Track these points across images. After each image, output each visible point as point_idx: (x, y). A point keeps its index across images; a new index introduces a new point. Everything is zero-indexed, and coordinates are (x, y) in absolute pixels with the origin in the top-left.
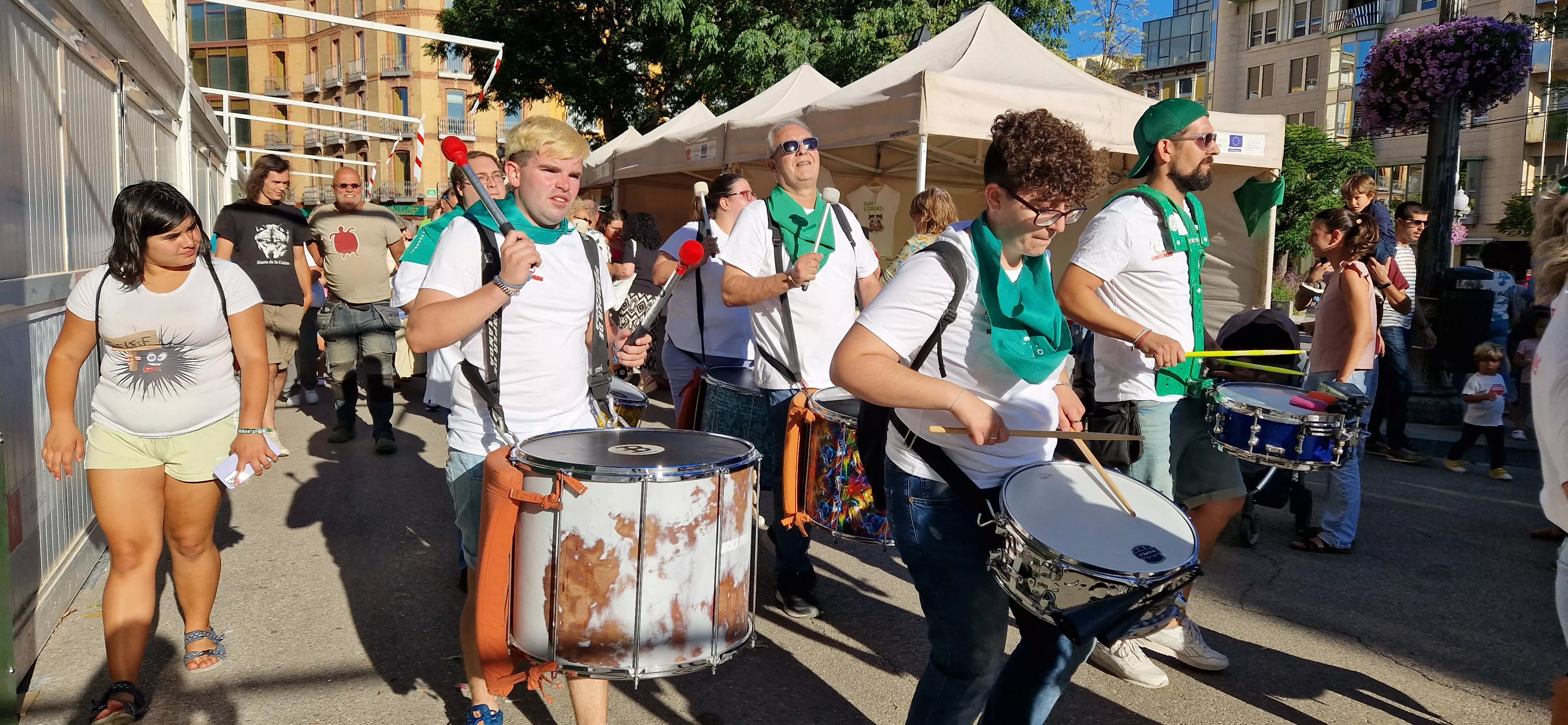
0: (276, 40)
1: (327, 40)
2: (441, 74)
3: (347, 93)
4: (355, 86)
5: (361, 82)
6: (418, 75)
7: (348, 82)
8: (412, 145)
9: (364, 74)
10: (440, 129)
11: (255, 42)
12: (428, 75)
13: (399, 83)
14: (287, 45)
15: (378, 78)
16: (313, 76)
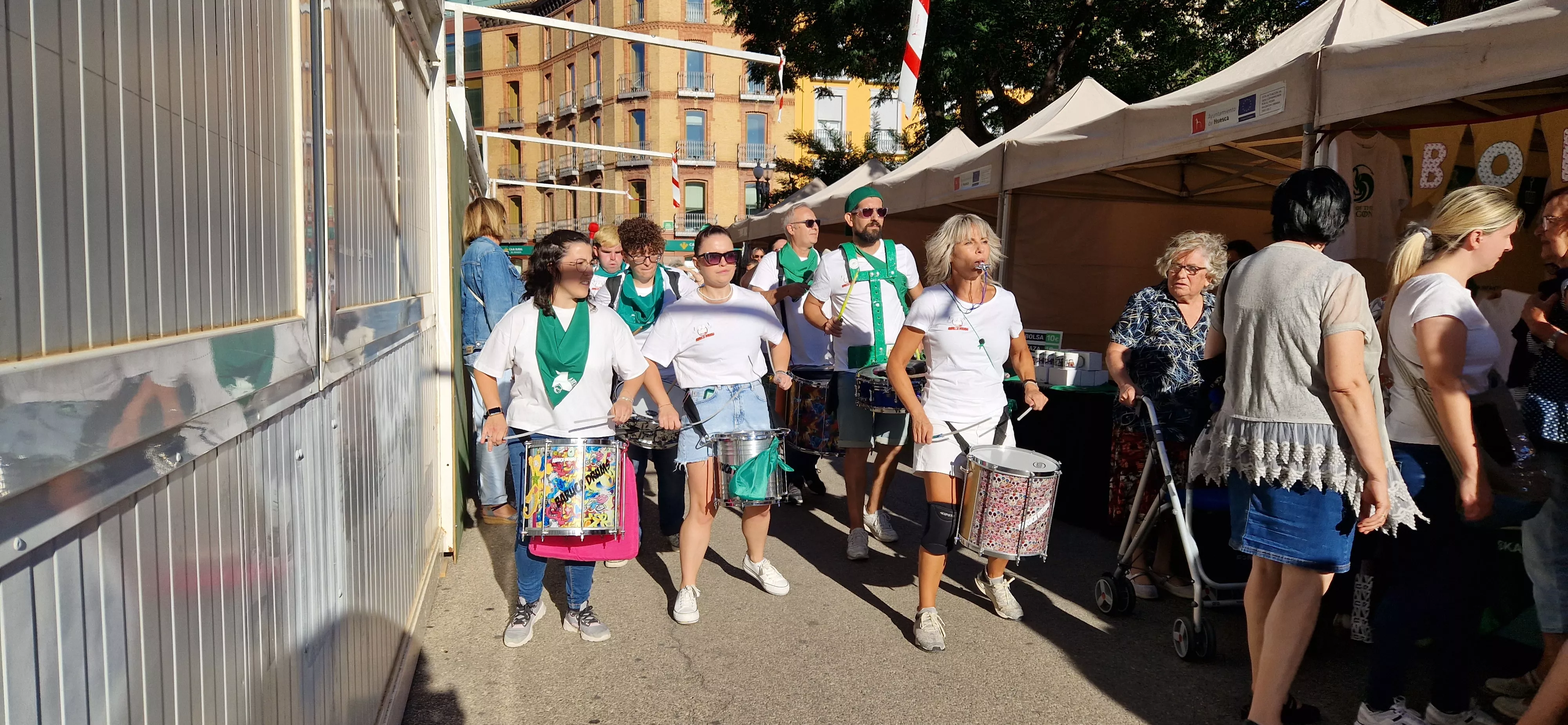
0: (510, 69)
1: (561, 64)
2: (681, 93)
3: (581, 120)
4: (590, 112)
5: (597, 107)
6: (657, 95)
7: (582, 109)
8: (649, 173)
9: (600, 98)
10: (679, 155)
11: (490, 73)
12: (667, 95)
13: (636, 105)
14: (521, 74)
15: (615, 101)
16: (547, 104)
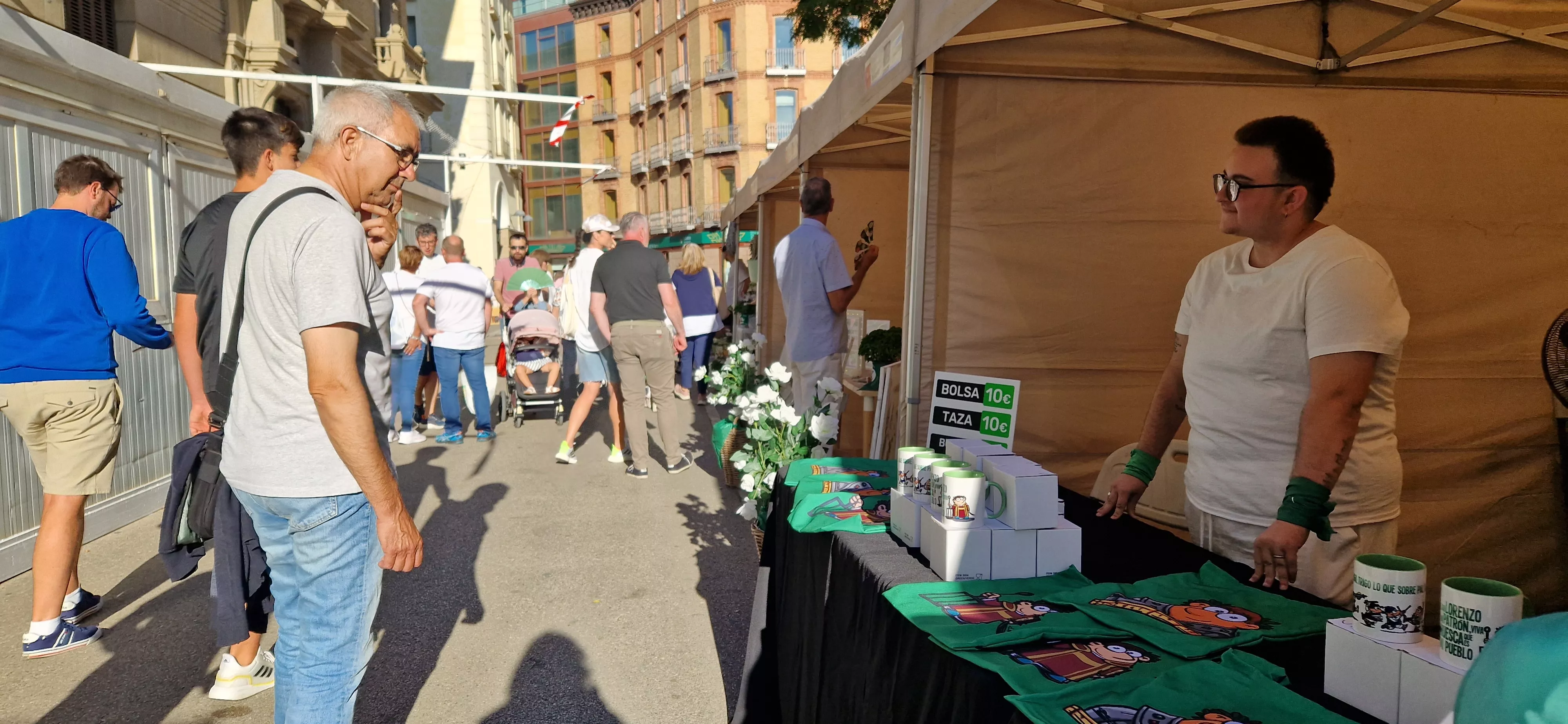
0: (604, 60)
1: (651, 51)
2: (770, 72)
3: (671, 108)
4: (679, 97)
5: (684, 93)
6: (744, 75)
7: (671, 96)
8: (737, 159)
9: (686, 82)
10: (769, 138)
11: (583, 65)
12: (755, 75)
13: (724, 87)
14: (614, 63)
15: (702, 84)
16: (639, 92)
